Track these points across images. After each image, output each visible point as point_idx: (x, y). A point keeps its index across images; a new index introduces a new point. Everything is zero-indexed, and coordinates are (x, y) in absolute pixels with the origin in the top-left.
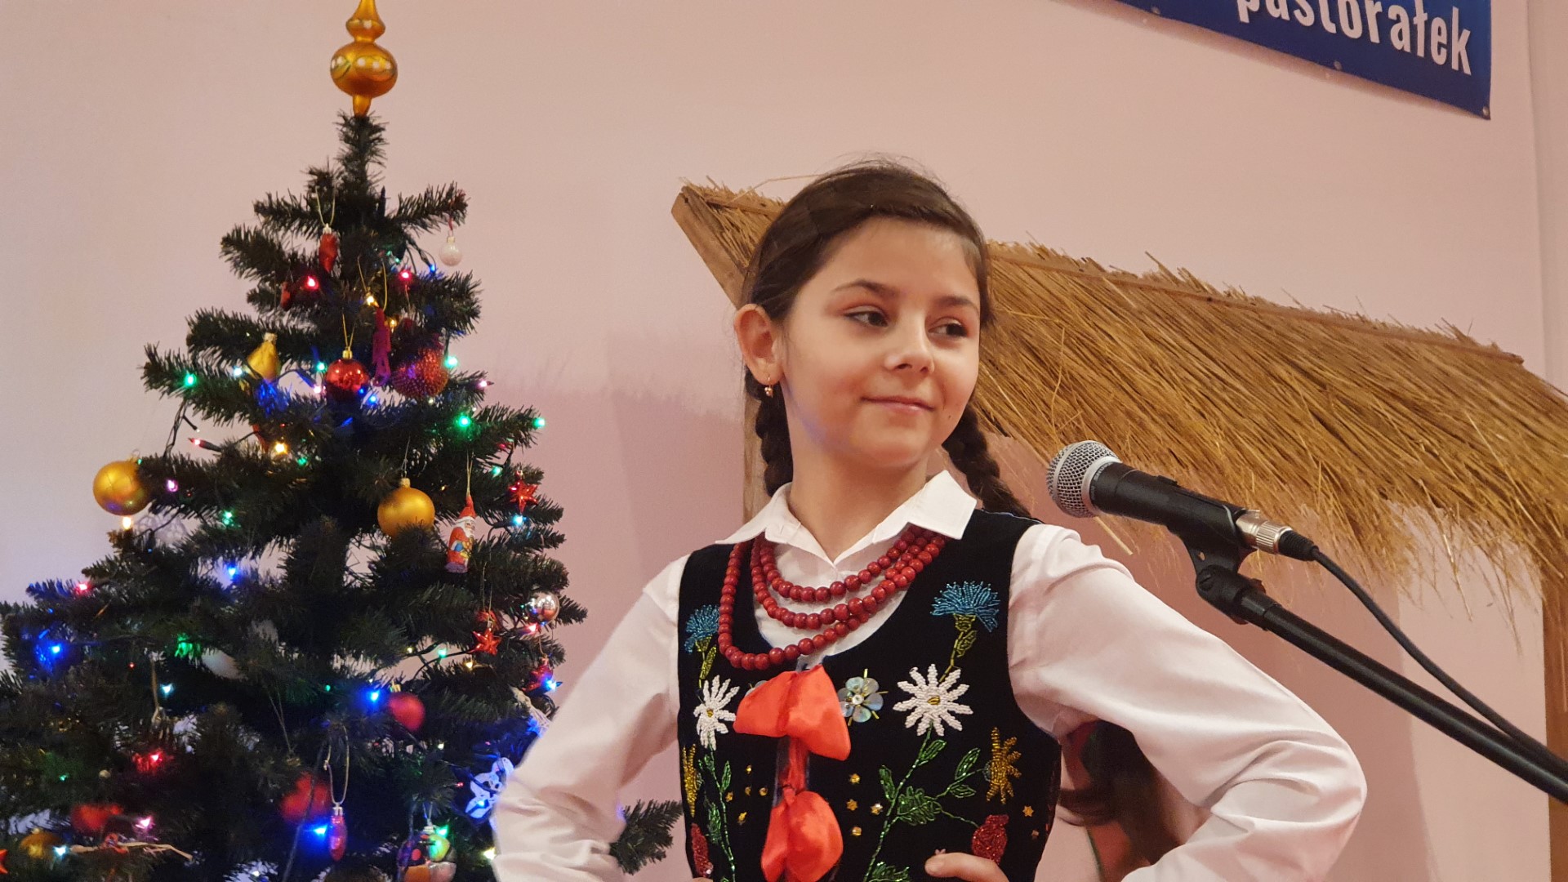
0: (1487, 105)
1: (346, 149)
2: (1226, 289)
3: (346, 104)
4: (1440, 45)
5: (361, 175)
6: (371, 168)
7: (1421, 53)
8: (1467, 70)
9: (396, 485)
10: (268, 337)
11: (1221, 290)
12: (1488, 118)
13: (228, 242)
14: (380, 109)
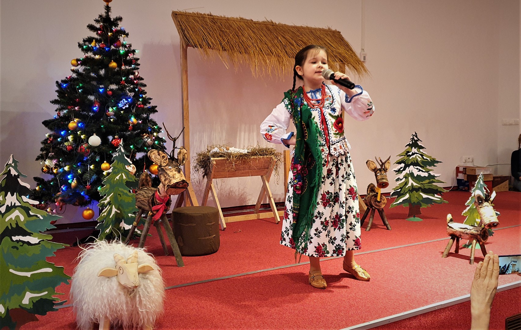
1: (106, 11)
2: (279, 23)
3: (105, 4)
5: (108, 15)
6: (109, 13)
9: (111, 61)
10: (94, 40)
11: (277, 23)
13: (87, 26)
14: (110, 4)
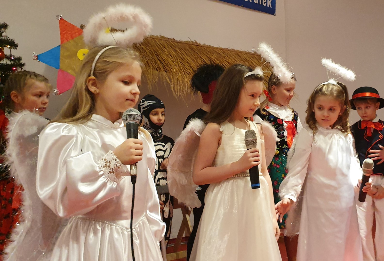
0: (275, 13)
2: (203, 44)
4: (265, 2)
7: (260, 3)
8: (271, 7)
11: (202, 44)
12: (275, 15)
